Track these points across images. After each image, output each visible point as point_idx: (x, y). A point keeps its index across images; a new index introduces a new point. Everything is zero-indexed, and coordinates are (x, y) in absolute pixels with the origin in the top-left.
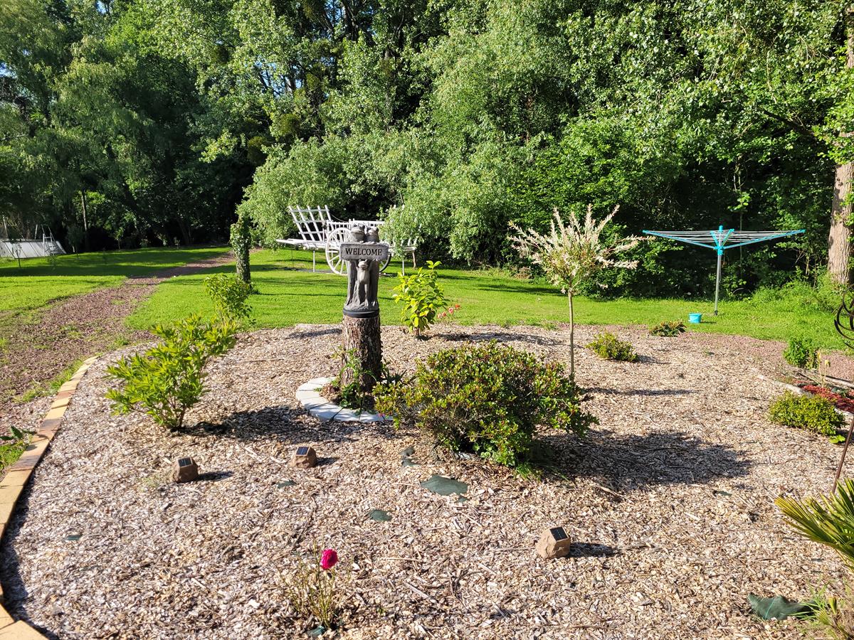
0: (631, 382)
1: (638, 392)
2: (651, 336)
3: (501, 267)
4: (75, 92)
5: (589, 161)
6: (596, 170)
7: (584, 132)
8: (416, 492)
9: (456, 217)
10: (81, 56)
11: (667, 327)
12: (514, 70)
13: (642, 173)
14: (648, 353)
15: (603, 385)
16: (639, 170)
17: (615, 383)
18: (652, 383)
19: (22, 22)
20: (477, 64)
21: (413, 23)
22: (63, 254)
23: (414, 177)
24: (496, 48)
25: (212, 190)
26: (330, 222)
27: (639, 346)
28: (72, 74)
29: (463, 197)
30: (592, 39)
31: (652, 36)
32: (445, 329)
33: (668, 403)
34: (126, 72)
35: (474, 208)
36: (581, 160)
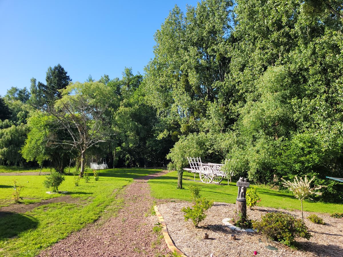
0: (323, 231)
1: (325, 234)
2: (330, 217)
3: (266, 184)
4: (120, 117)
5: (303, 149)
6: (305, 152)
7: (300, 138)
8: (265, 248)
9: (251, 165)
10: (122, 105)
11: (337, 215)
12: (272, 115)
13: (324, 154)
14: (329, 223)
15: (313, 230)
16: (323, 153)
17: (317, 230)
18: (330, 232)
19: (109, 96)
20: (258, 113)
21: (233, 96)
22: (108, 169)
23: (235, 150)
24: (265, 108)
25: (157, 148)
26: (201, 164)
27: (326, 220)
28: (119, 111)
29: (254, 159)
30: (302, 106)
31: (324, 108)
32: (258, 208)
33: (335, 238)
34: (135, 110)
35: (258, 163)
36: (299, 148)
